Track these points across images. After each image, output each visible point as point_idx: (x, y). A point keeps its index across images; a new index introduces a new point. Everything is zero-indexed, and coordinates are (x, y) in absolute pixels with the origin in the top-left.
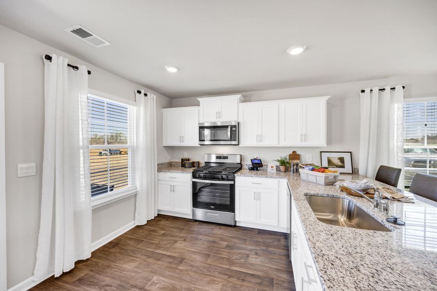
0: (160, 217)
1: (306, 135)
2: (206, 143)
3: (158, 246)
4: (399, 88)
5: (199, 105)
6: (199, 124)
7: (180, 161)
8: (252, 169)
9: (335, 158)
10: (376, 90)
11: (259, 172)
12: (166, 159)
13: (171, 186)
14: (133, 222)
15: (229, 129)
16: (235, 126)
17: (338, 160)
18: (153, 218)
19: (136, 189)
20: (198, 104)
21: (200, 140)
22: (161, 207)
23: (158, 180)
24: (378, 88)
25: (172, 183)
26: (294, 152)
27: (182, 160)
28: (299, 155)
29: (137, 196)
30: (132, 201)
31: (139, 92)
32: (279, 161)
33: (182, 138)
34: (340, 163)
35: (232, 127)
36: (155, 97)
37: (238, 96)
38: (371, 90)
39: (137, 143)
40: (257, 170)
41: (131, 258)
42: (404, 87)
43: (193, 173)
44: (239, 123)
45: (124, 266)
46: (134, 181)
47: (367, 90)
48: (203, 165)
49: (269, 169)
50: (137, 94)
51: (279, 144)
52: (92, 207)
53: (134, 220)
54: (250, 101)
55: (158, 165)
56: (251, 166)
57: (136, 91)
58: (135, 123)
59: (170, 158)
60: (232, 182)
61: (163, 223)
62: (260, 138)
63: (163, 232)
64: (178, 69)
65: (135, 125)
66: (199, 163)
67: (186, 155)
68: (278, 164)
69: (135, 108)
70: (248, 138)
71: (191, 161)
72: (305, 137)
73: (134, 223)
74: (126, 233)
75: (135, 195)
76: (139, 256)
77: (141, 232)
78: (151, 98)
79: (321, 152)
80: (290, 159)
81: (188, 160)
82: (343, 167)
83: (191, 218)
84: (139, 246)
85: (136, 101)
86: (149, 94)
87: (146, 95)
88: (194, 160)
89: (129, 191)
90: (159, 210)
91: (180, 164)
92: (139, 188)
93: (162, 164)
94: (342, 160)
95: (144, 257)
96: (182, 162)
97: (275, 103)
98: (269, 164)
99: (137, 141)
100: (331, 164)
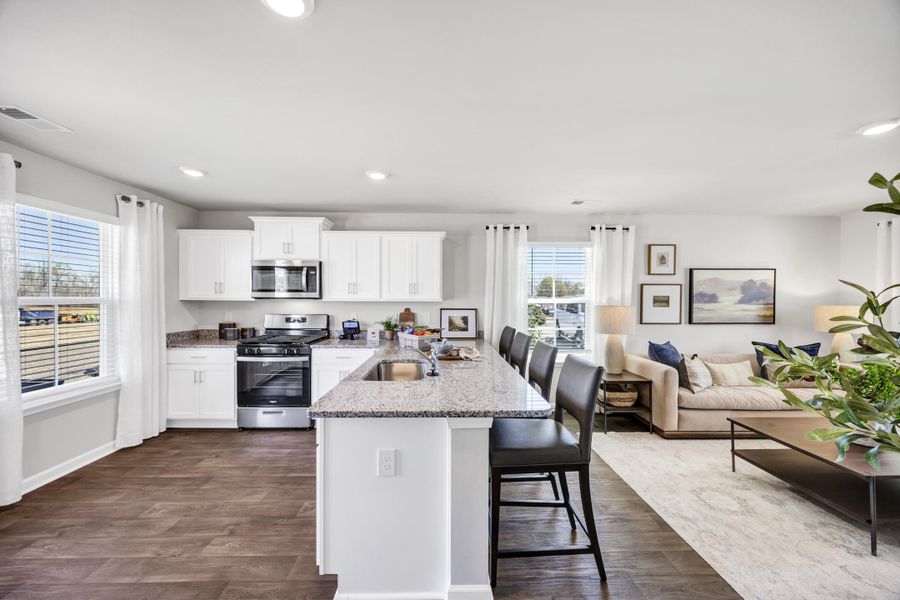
0: (171, 432)
1: (416, 285)
2: (277, 294)
3: (164, 470)
4: (523, 227)
5: (253, 229)
6: (252, 261)
7: (217, 328)
8: (344, 337)
9: (457, 316)
11: (355, 342)
12: (188, 324)
13: (195, 372)
14: (112, 443)
15: (304, 272)
16: (314, 268)
18: (156, 434)
19: (120, 380)
20: (251, 227)
21: (253, 291)
22: (172, 415)
23: (168, 364)
24: (502, 226)
25: (197, 368)
26: (407, 310)
27: (222, 326)
28: (413, 315)
29: (121, 394)
30: (111, 402)
31: (126, 199)
32: (383, 323)
33: (219, 286)
34: (463, 325)
35: (310, 269)
36: (161, 208)
38: (496, 228)
39: (120, 295)
40: (352, 338)
41: (109, 491)
42: (528, 227)
43: (238, 346)
44: (321, 263)
45: (96, 502)
46: (113, 366)
47: (491, 227)
48: (262, 333)
49: (369, 336)
50: (122, 203)
51: (381, 297)
52: (25, 411)
53: (114, 438)
54: (343, 229)
55: (168, 336)
56: (343, 333)
57: (119, 197)
58: (116, 256)
59: (195, 322)
60: (306, 358)
61: (177, 439)
62: (353, 287)
63: (177, 451)
65: (116, 261)
66: (254, 331)
67: (229, 318)
68: (382, 328)
69: (117, 229)
70: (336, 288)
71: (239, 327)
72: (414, 288)
73: (114, 445)
74: (96, 463)
75: (117, 393)
76: (127, 486)
77: (129, 457)
78: (152, 212)
79: (441, 310)
80: (401, 320)
81: (234, 325)
82: (466, 330)
83: (236, 427)
84: (126, 475)
85: (118, 216)
86: (147, 203)
87: (140, 204)
88: (244, 326)
89: (102, 384)
90: (168, 421)
91: (217, 334)
92: (124, 379)
93: (177, 335)
94: (465, 320)
95: (136, 487)
96: (220, 330)
97: (375, 236)
98: (369, 329)
99: (120, 291)
100: (452, 326)
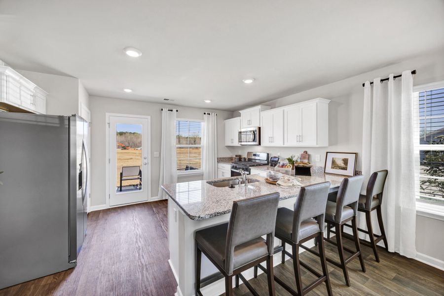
1: (301, 136)
2: (242, 143)
4: (407, 74)
5: (240, 116)
9: (340, 159)
10: (377, 82)
13: (223, 172)
16: (256, 131)
17: (342, 162)
21: (239, 142)
23: (218, 168)
24: (379, 79)
27: (236, 156)
33: (232, 140)
34: (343, 165)
37: (259, 107)
38: (372, 83)
42: (414, 72)
44: (260, 128)
48: (247, 160)
50: (204, 115)
54: (275, 108)
55: (217, 159)
62: (271, 139)
64: (211, 101)
66: (245, 159)
72: (300, 138)
78: (212, 115)
79: (327, 153)
82: (345, 169)
85: (203, 119)
93: (224, 158)
94: (346, 161)
97: (281, 110)
100: (334, 165)
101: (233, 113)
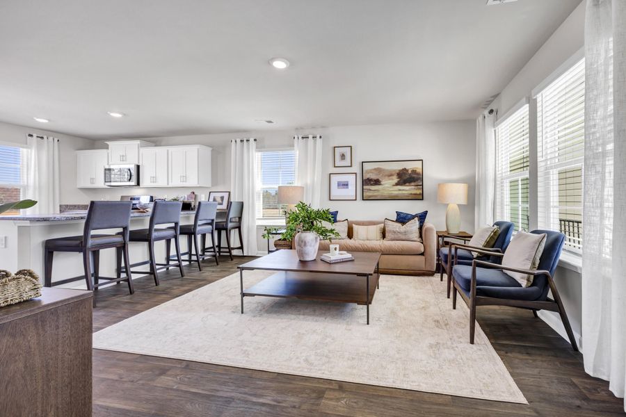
17: (220, 199)
37: (137, 142)
101: (94, 142)
